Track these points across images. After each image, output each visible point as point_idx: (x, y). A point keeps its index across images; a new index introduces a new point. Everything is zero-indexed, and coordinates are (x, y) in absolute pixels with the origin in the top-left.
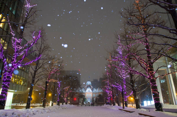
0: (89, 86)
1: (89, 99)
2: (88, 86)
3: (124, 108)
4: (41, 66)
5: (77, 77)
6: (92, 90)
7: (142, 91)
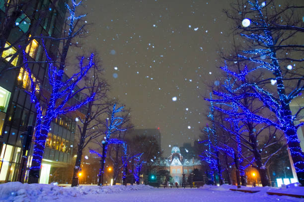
0: (176, 155)
1: (177, 177)
2: (174, 155)
3: (239, 187)
4: (94, 116)
5: (155, 139)
6: (182, 162)
7: (272, 155)
